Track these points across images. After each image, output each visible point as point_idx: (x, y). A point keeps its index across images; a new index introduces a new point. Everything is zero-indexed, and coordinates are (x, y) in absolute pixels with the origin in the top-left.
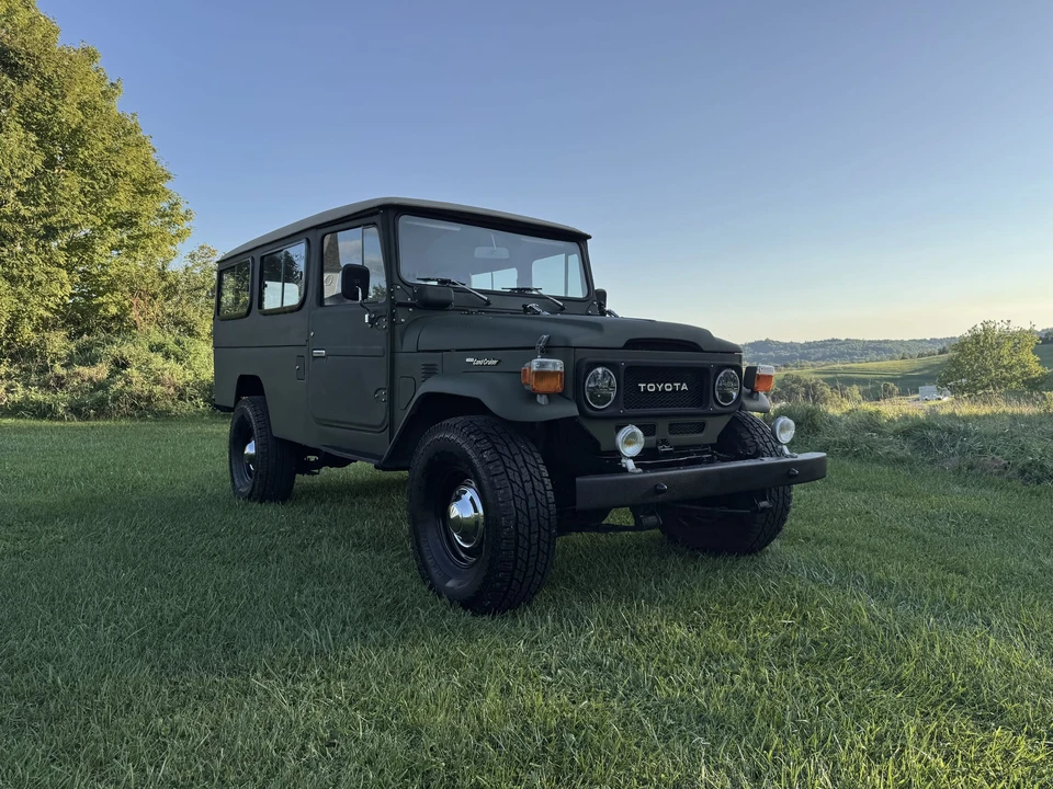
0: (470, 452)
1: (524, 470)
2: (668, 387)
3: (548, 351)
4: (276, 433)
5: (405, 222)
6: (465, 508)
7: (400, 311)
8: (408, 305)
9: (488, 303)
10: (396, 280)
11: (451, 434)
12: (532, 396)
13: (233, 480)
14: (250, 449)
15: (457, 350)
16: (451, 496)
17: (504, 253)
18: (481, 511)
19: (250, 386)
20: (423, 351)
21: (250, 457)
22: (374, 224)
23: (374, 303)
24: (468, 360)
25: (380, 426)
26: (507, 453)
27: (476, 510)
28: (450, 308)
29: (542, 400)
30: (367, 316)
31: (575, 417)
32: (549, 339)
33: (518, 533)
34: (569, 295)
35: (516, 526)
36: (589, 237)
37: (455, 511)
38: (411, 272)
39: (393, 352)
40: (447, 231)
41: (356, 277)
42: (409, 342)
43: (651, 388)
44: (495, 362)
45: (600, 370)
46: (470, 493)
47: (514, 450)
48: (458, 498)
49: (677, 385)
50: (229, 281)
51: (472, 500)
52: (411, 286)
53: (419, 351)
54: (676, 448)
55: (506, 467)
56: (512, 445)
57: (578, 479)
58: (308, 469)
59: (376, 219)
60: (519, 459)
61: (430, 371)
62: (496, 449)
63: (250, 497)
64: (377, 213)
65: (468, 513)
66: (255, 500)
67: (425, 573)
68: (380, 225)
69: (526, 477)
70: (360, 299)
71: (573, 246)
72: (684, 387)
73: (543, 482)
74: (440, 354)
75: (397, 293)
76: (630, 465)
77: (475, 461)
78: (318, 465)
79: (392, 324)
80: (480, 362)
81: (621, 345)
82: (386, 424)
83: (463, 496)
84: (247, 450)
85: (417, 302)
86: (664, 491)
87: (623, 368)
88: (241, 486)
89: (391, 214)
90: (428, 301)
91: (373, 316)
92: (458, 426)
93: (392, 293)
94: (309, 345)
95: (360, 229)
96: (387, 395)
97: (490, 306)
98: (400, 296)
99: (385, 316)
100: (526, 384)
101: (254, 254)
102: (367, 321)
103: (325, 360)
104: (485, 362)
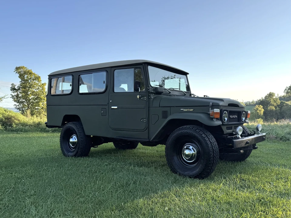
0: (196, 135)
1: (212, 139)
2: (234, 116)
5: (150, 68)
6: (189, 151)
7: (151, 95)
8: (152, 93)
13: (63, 151)
14: (74, 139)
15: (176, 106)
18: (196, 152)
20: (161, 107)
22: (140, 68)
24: (181, 109)
25: (143, 130)
27: (194, 151)
28: (162, 94)
29: (215, 120)
31: (221, 125)
32: (212, 104)
33: (214, 156)
35: (214, 154)
36: (188, 74)
42: (156, 104)
43: (232, 117)
44: (192, 110)
45: (225, 112)
51: (192, 149)
52: (153, 87)
57: (234, 140)
61: (165, 113)
63: (75, 156)
64: (142, 65)
65: (192, 152)
66: (78, 157)
67: (174, 171)
68: (142, 68)
70: (139, 91)
71: (185, 76)
72: (237, 117)
74: (170, 108)
75: (150, 89)
76: (240, 137)
77: (200, 137)
79: (149, 99)
80: (186, 110)
81: (227, 105)
82: (146, 128)
83: (189, 148)
84: (71, 140)
85: (155, 92)
86: (249, 143)
87: (228, 111)
88: (68, 153)
89: (146, 65)
90: (158, 92)
91: (140, 96)
92: (190, 128)
93: (149, 89)
94: (109, 105)
95: (133, 69)
96: (146, 120)
97: (170, 94)
98: (151, 90)
99: (145, 96)
100: (212, 116)
101: (73, 74)
102: (138, 97)
103: (117, 109)
104: (188, 110)
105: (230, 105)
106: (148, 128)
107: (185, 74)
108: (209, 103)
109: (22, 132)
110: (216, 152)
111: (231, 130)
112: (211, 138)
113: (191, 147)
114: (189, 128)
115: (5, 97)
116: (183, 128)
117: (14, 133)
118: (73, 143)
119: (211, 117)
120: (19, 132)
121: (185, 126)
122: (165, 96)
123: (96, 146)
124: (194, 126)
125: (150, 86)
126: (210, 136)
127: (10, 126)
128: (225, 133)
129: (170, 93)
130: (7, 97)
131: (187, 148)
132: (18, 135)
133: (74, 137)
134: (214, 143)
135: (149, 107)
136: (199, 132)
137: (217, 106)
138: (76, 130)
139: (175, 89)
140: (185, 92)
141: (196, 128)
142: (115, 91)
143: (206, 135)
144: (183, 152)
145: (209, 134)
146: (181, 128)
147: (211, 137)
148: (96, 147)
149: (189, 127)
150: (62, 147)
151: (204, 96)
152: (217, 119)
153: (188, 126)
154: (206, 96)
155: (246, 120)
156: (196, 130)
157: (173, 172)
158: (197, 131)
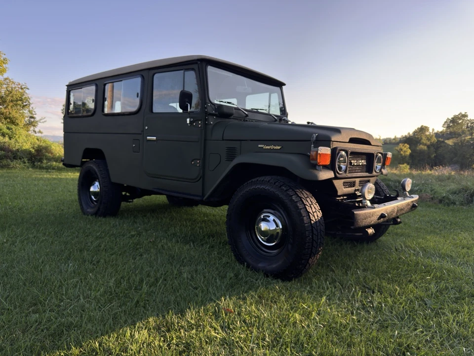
1: (312, 206)
2: (360, 162)
4: (113, 180)
5: (211, 70)
6: (269, 224)
7: (209, 118)
8: (213, 115)
13: (81, 205)
14: (95, 188)
15: (251, 140)
17: (249, 90)
18: (281, 227)
20: (226, 140)
22: (193, 69)
23: (192, 112)
24: (260, 146)
25: (195, 179)
26: (303, 197)
27: (277, 226)
28: (232, 117)
29: (320, 168)
30: (188, 120)
31: (332, 178)
32: (317, 136)
33: (313, 240)
35: (312, 236)
36: (284, 84)
38: (214, 97)
41: (186, 98)
42: (216, 135)
43: (356, 163)
44: (279, 148)
49: (363, 161)
51: (274, 220)
52: (214, 104)
53: (223, 140)
55: (305, 204)
56: (304, 192)
57: (356, 212)
59: (195, 66)
63: (96, 214)
64: (197, 63)
65: (273, 227)
66: (100, 216)
67: (240, 259)
68: (197, 70)
69: (314, 209)
70: (189, 109)
72: (365, 162)
74: (239, 142)
75: (208, 108)
76: (369, 204)
77: (287, 201)
79: (206, 125)
80: (269, 147)
81: (348, 141)
82: (199, 178)
83: (268, 218)
84: (92, 189)
85: (217, 113)
86: (385, 217)
87: (349, 153)
88: (88, 208)
89: (204, 64)
90: (223, 113)
91: (192, 120)
92: (271, 181)
93: (206, 108)
94: (143, 133)
95: (182, 71)
96: (200, 163)
97: (247, 118)
98: (210, 110)
99: (200, 120)
100: (313, 159)
101: (97, 82)
102: (188, 122)
103: (155, 142)
104: (272, 147)
105: (353, 141)
106: (203, 177)
107: (279, 84)
108: (311, 134)
109: (54, 171)
110: (319, 231)
111: (353, 188)
112: (310, 203)
113: (272, 218)
114: (269, 181)
115: (41, 121)
116: (257, 180)
117: (42, 172)
118: (95, 194)
119: (313, 162)
120: (49, 170)
121: (262, 178)
122: (236, 121)
123: (131, 200)
124: (279, 177)
125: (208, 101)
126: (308, 199)
127: (39, 161)
128: (339, 194)
129: (247, 116)
130: (43, 120)
131: (265, 220)
132: (47, 176)
133: (97, 184)
134: (315, 214)
135: (205, 140)
136: (286, 190)
137: (327, 142)
138: (98, 173)
139: (259, 111)
140: (276, 116)
141: (282, 184)
142: (154, 111)
143: (301, 198)
144: (258, 224)
145: (306, 196)
146: (253, 180)
147: (309, 201)
148: (130, 202)
149: (269, 179)
150: (80, 199)
151: (308, 123)
152: (326, 167)
153: (267, 178)
154: (312, 123)
155: (382, 170)
156: (280, 186)
157: (238, 260)
158: (283, 189)
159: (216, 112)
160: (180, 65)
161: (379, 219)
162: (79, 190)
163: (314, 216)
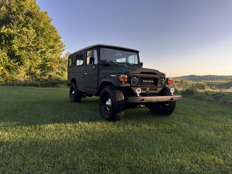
0: (109, 92)
2: (149, 81)
3: (125, 74)
4: (78, 89)
5: (102, 49)
6: (109, 103)
7: (100, 66)
8: (101, 65)
9: (117, 65)
10: (99, 60)
11: (107, 89)
12: (121, 82)
13: (70, 98)
14: (73, 93)
15: (109, 73)
16: (107, 100)
17: (121, 55)
18: (111, 103)
19: (74, 80)
21: (73, 94)
22: (96, 49)
23: (96, 64)
24: (111, 75)
25: (96, 88)
26: (116, 92)
28: (110, 66)
30: (94, 67)
31: (129, 86)
32: (125, 71)
34: (135, 63)
36: (139, 52)
37: (107, 103)
38: (102, 58)
39: (98, 74)
40: (110, 51)
41: (92, 60)
42: (101, 72)
43: (145, 81)
44: (116, 76)
45: (135, 78)
46: (110, 100)
47: (117, 92)
48: (108, 101)
49: (151, 81)
50: (70, 60)
51: (110, 101)
52: (102, 61)
53: (103, 74)
54: (150, 93)
55: (115, 95)
56: (117, 91)
57: (127, 97)
58: (84, 97)
60: (118, 94)
61: (105, 77)
62: (114, 91)
64: (96, 47)
66: (74, 102)
67: (102, 115)
69: (119, 97)
70: (93, 63)
71: (136, 53)
72: (153, 81)
73: (122, 98)
74: (106, 74)
76: (138, 95)
77: (110, 94)
78: (86, 96)
79: (98, 69)
80: (113, 76)
81: (139, 73)
86: (144, 100)
87: (139, 77)
89: (100, 47)
90: (106, 64)
94: (84, 72)
96: (97, 82)
99: (97, 67)
101: (75, 55)
102: (94, 68)
103: (87, 75)
105: (142, 73)
128: (135, 92)
133: (74, 91)
140: (133, 64)
142: (87, 64)
143: (115, 92)
150: (70, 96)
159: (103, 64)
160: (94, 48)
161: (141, 101)
162: (70, 93)
163: (119, 99)
